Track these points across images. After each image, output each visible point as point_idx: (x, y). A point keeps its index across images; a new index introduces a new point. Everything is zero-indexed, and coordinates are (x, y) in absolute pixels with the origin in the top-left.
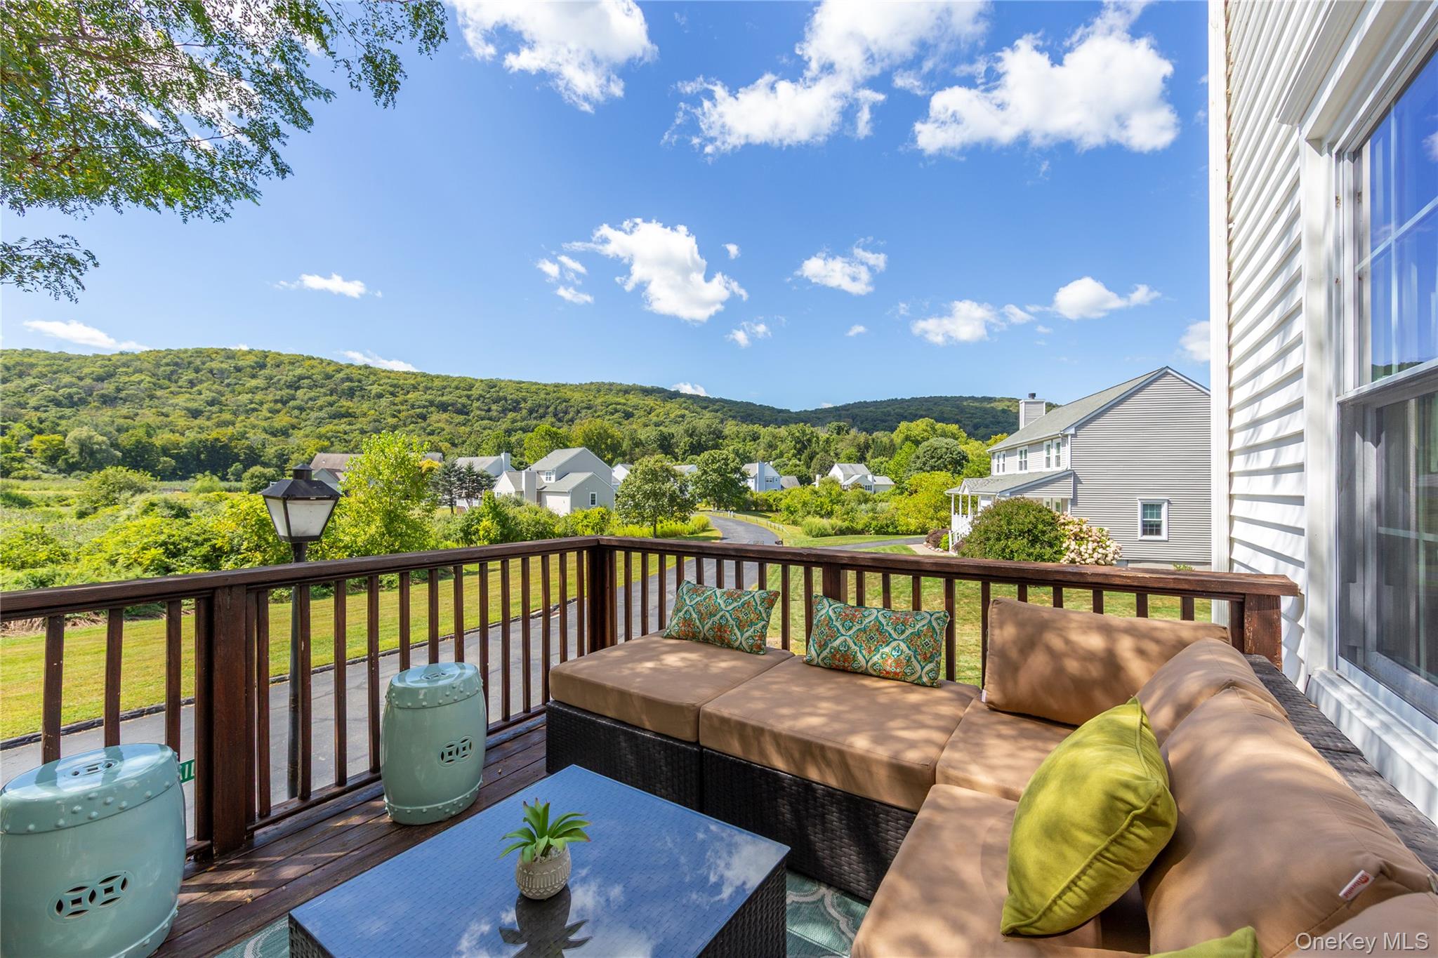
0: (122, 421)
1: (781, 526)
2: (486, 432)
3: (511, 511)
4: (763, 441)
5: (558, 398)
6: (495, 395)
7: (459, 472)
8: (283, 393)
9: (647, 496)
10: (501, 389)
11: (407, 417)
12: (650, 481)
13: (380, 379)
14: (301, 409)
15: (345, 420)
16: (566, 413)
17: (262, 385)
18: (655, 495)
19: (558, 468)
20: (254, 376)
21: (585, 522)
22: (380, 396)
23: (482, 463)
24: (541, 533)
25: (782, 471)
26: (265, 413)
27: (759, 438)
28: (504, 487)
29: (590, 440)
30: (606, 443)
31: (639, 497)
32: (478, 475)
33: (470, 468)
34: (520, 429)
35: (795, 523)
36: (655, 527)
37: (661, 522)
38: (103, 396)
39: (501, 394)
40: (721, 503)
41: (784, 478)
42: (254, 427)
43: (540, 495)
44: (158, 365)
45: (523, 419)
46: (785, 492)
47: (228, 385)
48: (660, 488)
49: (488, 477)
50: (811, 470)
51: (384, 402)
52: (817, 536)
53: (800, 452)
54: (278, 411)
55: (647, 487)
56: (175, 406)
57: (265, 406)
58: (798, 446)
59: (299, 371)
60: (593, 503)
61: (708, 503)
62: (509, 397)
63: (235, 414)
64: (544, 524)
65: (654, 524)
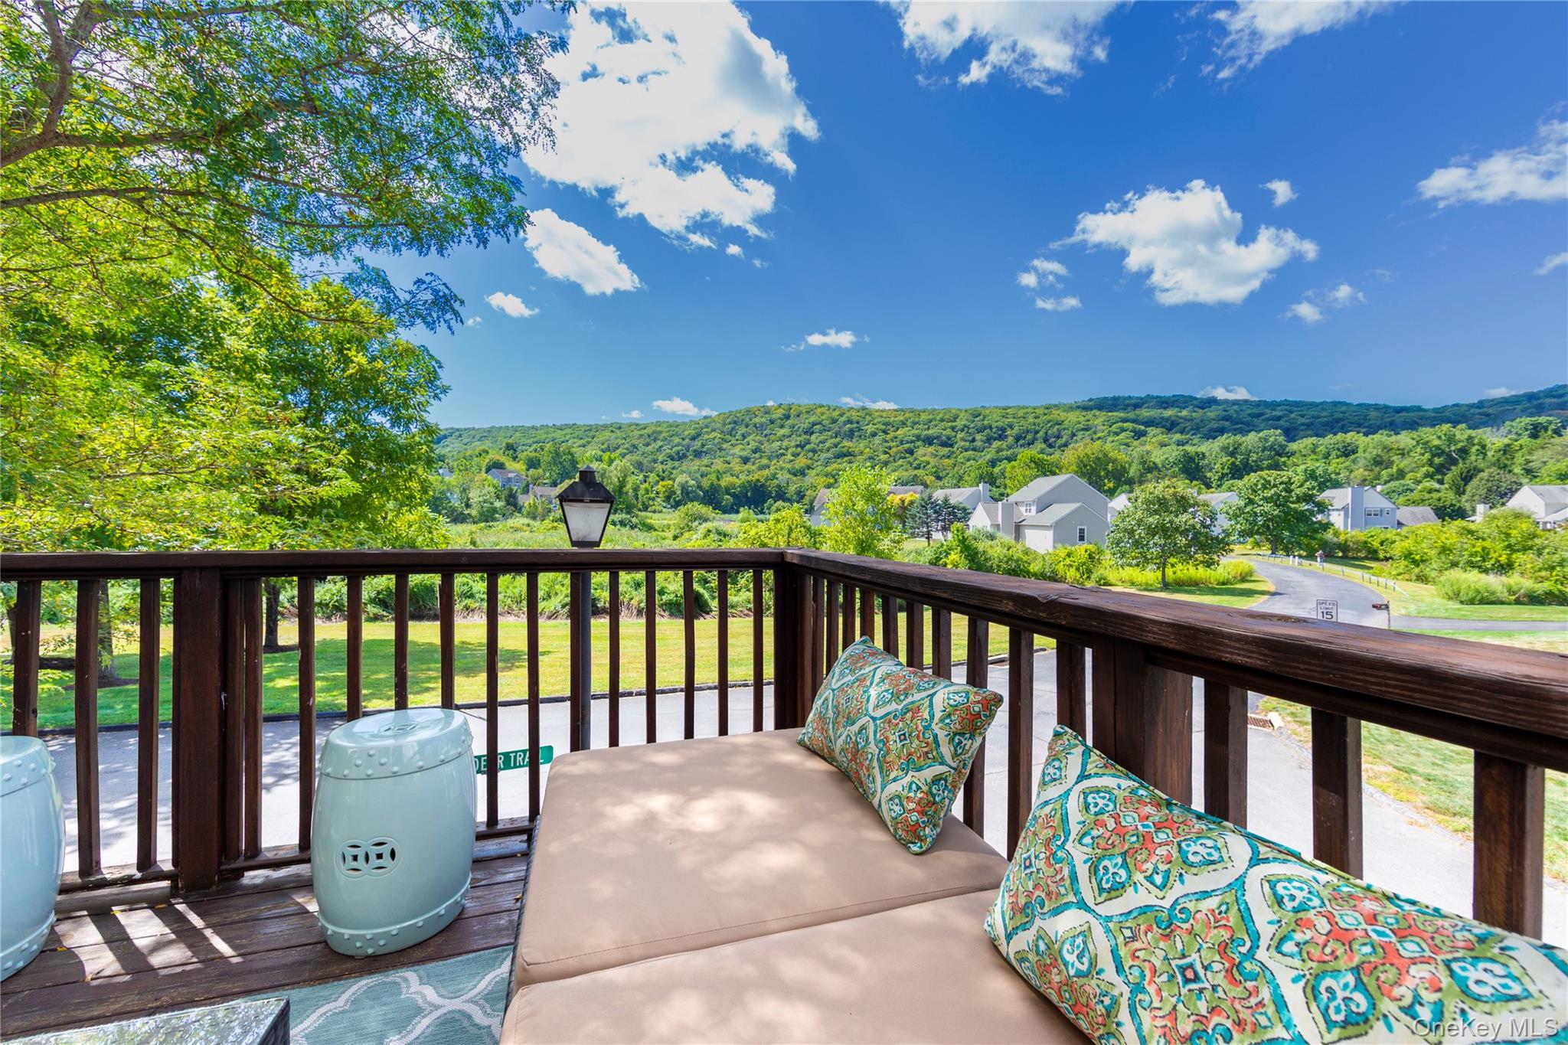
0: (704, 468)
1: (1390, 583)
2: (968, 464)
3: (982, 546)
4: (1363, 457)
5: (1049, 422)
6: (979, 424)
7: (934, 504)
8: (802, 438)
9: (1152, 532)
10: (985, 417)
11: (897, 453)
12: (1156, 512)
13: (874, 419)
14: (814, 451)
15: (846, 459)
16: (1058, 437)
17: (787, 434)
18: (1164, 531)
19: (1040, 499)
20: (782, 427)
21: (1068, 561)
22: (874, 435)
23: (958, 496)
24: (1014, 570)
25: (1402, 499)
26: (789, 457)
27: (1354, 452)
28: (980, 520)
29: (1085, 466)
30: (1105, 469)
31: (1140, 532)
32: (954, 508)
33: (946, 500)
34: (1006, 459)
35: (1422, 579)
36: (1164, 572)
37: (1173, 566)
38: (695, 451)
39: (986, 422)
40: (1279, 545)
41: (1403, 509)
42: (782, 469)
43: (1018, 530)
44: (724, 425)
45: (1009, 448)
46: (1404, 531)
47: (766, 436)
48: (1171, 522)
49: (964, 509)
50: (1464, 498)
51: (877, 440)
52: (1472, 602)
53: (1441, 470)
54: (798, 455)
55: (1153, 520)
56: (733, 455)
57: (790, 451)
58: (1437, 460)
59: (813, 419)
60: (1082, 538)
61: (1257, 544)
62: (994, 425)
63: (770, 459)
64: (1017, 561)
65: (1162, 566)
